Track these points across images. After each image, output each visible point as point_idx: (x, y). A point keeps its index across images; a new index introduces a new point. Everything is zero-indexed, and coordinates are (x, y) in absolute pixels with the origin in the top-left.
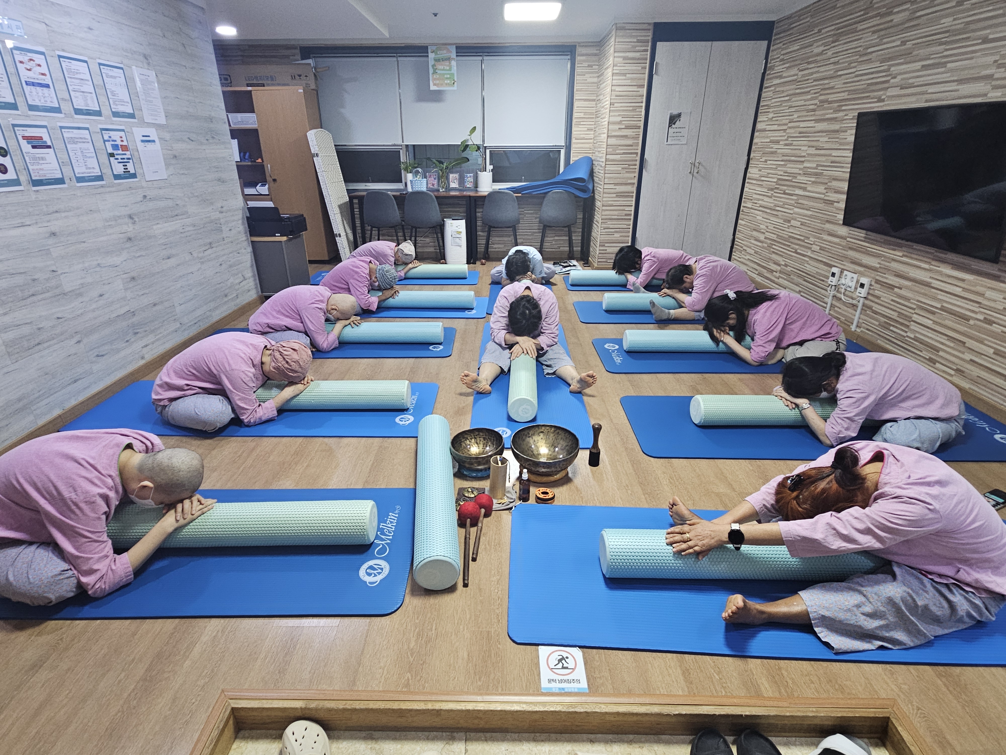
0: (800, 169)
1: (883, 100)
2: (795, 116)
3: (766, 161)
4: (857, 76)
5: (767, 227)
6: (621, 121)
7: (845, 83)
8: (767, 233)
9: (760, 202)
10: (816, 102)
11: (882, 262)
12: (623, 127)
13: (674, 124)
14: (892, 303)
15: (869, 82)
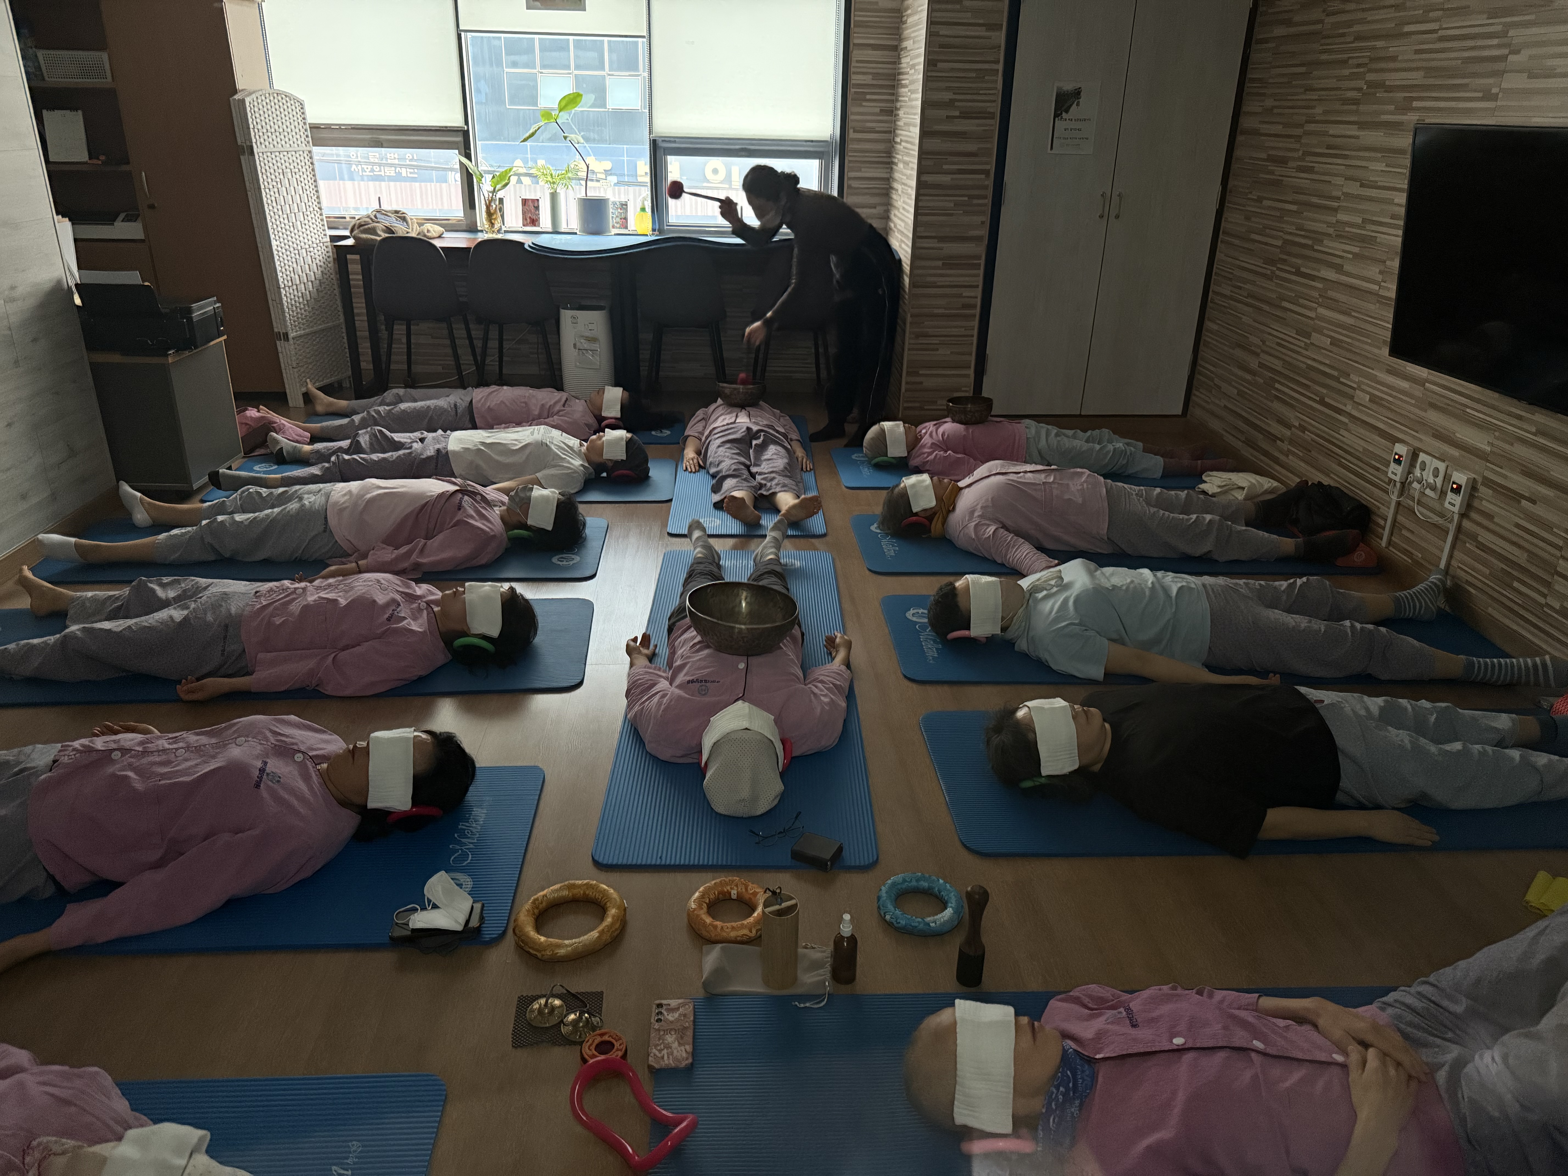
0: (1329, 225)
1: (1494, 97)
2: (1319, 110)
3: (1260, 200)
4: (1442, 39)
5: (1264, 342)
6: (952, 101)
7: (1417, 52)
8: (1262, 355)
9: (1248, 286)
10: (1361, 84)
11: (1496, 442)
12: (957, 113)
13: (1067, 111)
14: (1516, 530)
15: (1466, 54)
